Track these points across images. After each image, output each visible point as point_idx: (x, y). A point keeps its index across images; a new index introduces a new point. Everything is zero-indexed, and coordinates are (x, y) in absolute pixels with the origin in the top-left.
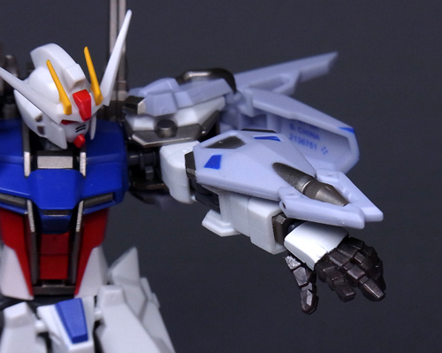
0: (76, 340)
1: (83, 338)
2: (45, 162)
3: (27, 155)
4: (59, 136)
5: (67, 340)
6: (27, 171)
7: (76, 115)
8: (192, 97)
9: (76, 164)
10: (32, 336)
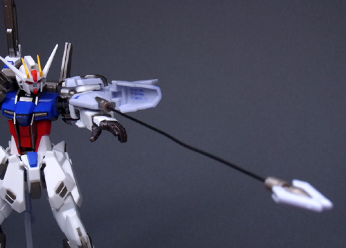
0: (32, 166)
1: (35, 165)
2: (22, 99)
3: (17, 97)
4: (28, 89)
5: (29, 166)
6: (16, 101)
7: (31, 79)
8: (83, 82)
9: (34, 101)
10: (18, 167)
